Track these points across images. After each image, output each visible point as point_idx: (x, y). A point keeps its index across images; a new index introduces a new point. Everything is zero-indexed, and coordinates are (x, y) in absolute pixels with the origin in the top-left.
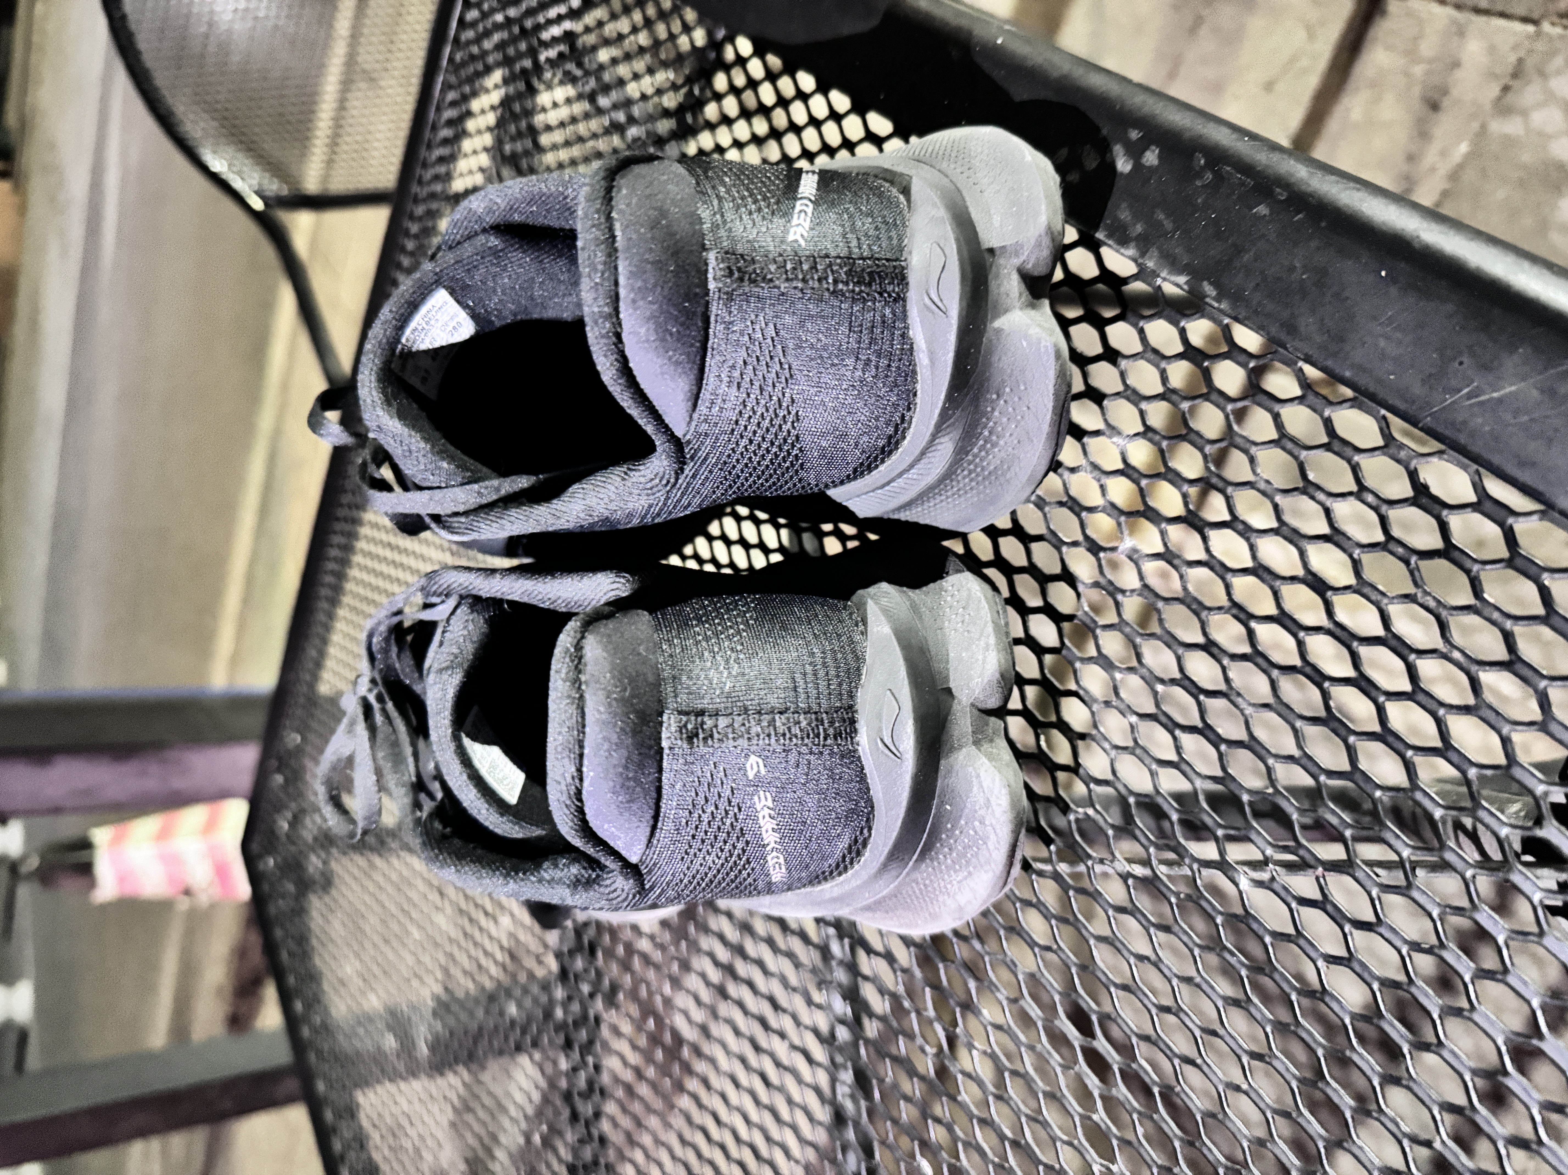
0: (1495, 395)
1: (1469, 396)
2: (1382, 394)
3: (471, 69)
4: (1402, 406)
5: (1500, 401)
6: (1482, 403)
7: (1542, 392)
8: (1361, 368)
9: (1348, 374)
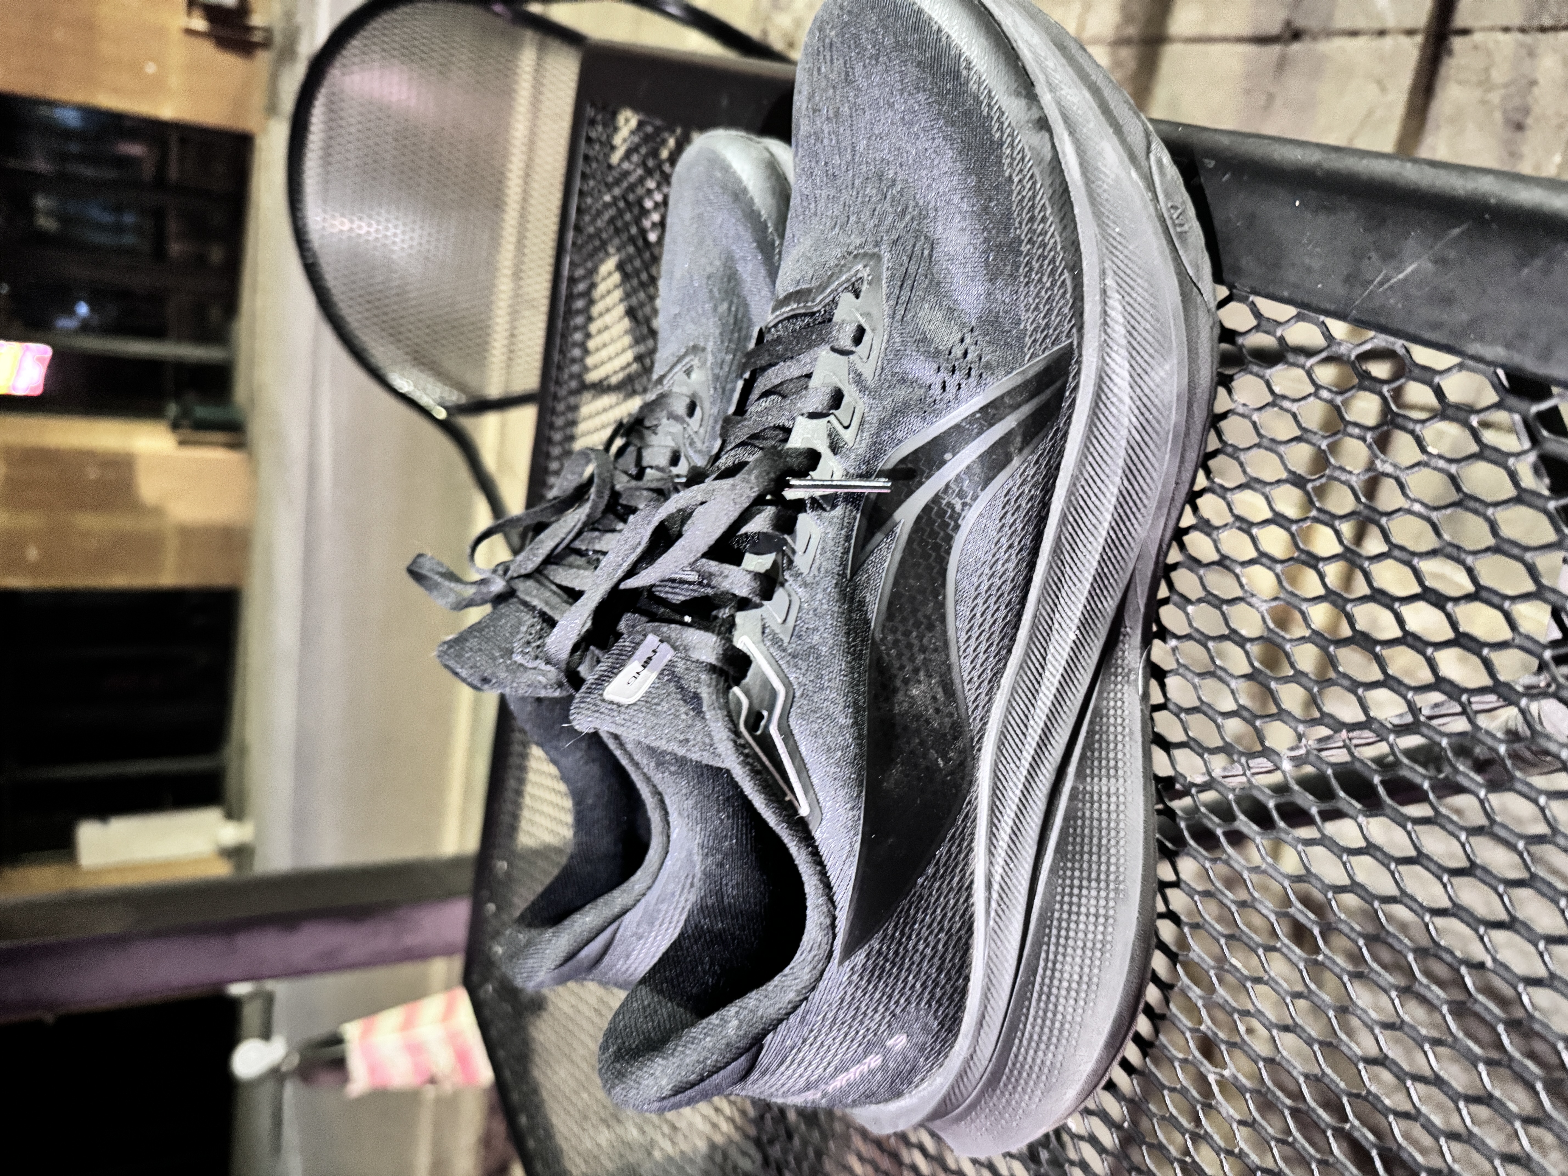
0: (1401, 276)
1: (1381, 284)
2: (1315, 302)
3: (590, 247)
4: (1333, 307)
5: (1405, 280)
6: (1391, 287)
7: (1436, 262)
8: (1296, 286)
9: (1286, 294)
